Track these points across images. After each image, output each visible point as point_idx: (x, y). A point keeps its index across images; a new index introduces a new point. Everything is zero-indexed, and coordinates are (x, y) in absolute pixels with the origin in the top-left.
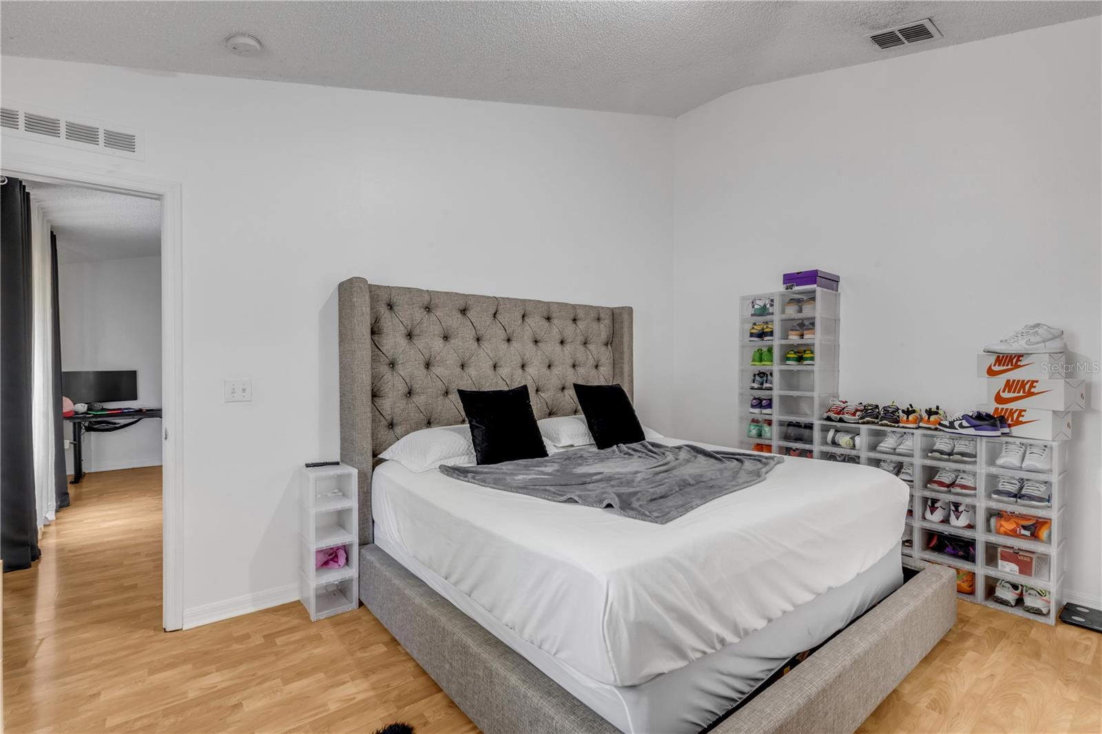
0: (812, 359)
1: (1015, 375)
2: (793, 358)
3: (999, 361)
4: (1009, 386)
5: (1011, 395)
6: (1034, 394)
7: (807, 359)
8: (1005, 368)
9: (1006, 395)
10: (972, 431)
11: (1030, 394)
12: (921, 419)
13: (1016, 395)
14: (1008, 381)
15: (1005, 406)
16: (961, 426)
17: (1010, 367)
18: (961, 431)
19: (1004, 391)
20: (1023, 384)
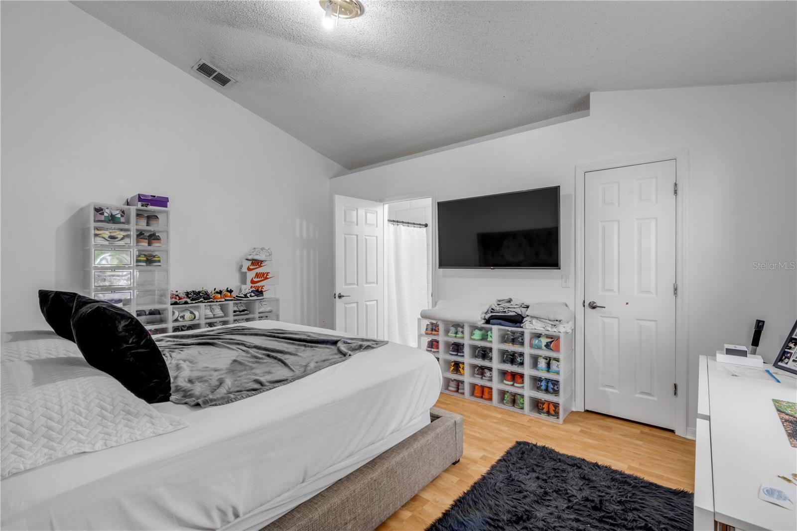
0: (159, 261)
1: (260, 270)
2: (143, 260)
3: (253, 264)
4: (257, 275)
5: (258, 279)
6: (268, 278)
7: (155, 261)
8: (255, 267)
9: (256, 280)
10: (255, 298)
11: (267, 278)
12: (226, 296)
13: (260, 279)
14: (257, 273)
15: (255, 285)
16: (251, 296)
17: (257, 266)
18: (251, 298)
19: (255, 278)
20: (264, 274)
